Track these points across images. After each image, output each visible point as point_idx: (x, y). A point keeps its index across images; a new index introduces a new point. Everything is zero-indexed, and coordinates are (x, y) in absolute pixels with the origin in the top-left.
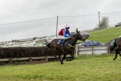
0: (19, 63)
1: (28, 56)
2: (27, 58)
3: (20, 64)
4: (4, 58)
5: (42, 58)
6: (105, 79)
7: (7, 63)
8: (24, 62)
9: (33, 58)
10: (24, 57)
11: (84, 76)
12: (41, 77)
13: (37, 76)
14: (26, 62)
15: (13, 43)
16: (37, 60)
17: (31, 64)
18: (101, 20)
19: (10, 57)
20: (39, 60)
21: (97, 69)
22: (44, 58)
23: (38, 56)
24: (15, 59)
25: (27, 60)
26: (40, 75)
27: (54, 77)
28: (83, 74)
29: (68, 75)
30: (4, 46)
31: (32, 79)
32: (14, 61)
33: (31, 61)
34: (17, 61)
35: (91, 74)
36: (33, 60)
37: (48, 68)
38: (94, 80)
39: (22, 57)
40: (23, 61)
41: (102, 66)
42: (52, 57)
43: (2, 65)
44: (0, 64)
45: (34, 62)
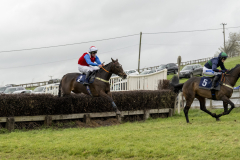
0: (64, 124)
1: (82, 112)
2: (81, 116)
3: (67, 127)
4: (36, 115)
5: (110, 114)
6: (237, 158)
7: (40, 124)
8: (74, 123)
9: (93, 115)
10: (75, 113)
11: (195, 151)
12: (109, 152)
13: (102, 151)
14: (79, 123)
15: (53, 85)
16: (100, 118)
17: (89, 126)
18: (227, 39)
19: (48, 114)
20: (105, 119)
21: (221, 138)
22: (114, 114)
23: (103, 111)
24: (58, 117)
25: (81, 120)
26: (106, 148)
27: (135, 153)
28: (193, 147)
29: (163, 149)
30: (36, 92)
31: (91, 157)
32: (55, 121)
33: (88, 120)
34: (60, 121)
35: (208, 146)
36: (92, 119)
37: (123, 134)
38: (214, 159)
39: (71, 113)
40: (73, 120)
41: (231, 132)
42: (131, 113)
43: (31, 128)
44: (28, 126)
45: (94, 122)
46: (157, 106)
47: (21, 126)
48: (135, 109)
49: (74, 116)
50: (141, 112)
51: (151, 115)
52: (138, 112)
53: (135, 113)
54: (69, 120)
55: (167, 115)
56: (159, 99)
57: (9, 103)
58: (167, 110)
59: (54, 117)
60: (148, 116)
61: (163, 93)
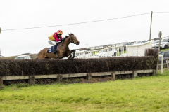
0: (72, 80)
1: (85, 72)
2: (85, 75)
3: (73, 83)
4: (51, 74)
5: (107, 74)
7: (54, 80)
8: (79, 80)
9: (93, 74)
10: (80, 72)
14: (82, 79)
16: (99, 76)
17: (89, 83)
19: (59, 73)
20: (103, 77)
22: (110, 74)
23: (101, 71)
24: (67, 76)
25: (84, 77)
26: (85, 97)
27: (103, 100)
32: (65, 79)
33: (90, 78)
34: (69, 78)
36: (93, 77)
39: (76, 73)
40: (79, 78)
42: (123, 73)
43: (47, 83)
44: (45, 82)
45: (94, 79)
46: (143, 68)
47: (39, 82)
48: (126, 70)
49: (79, 75)
50: (131, 72)
51: (139, 74)
52: (129, 72)
53: (126, 73)
54: (75, 78)
55: (151, 74)
56: (144, 63)
57: (31, 66)
58: (151, 71)
59: (64, 76)
60: (136, 75)
61: (148, 58)
